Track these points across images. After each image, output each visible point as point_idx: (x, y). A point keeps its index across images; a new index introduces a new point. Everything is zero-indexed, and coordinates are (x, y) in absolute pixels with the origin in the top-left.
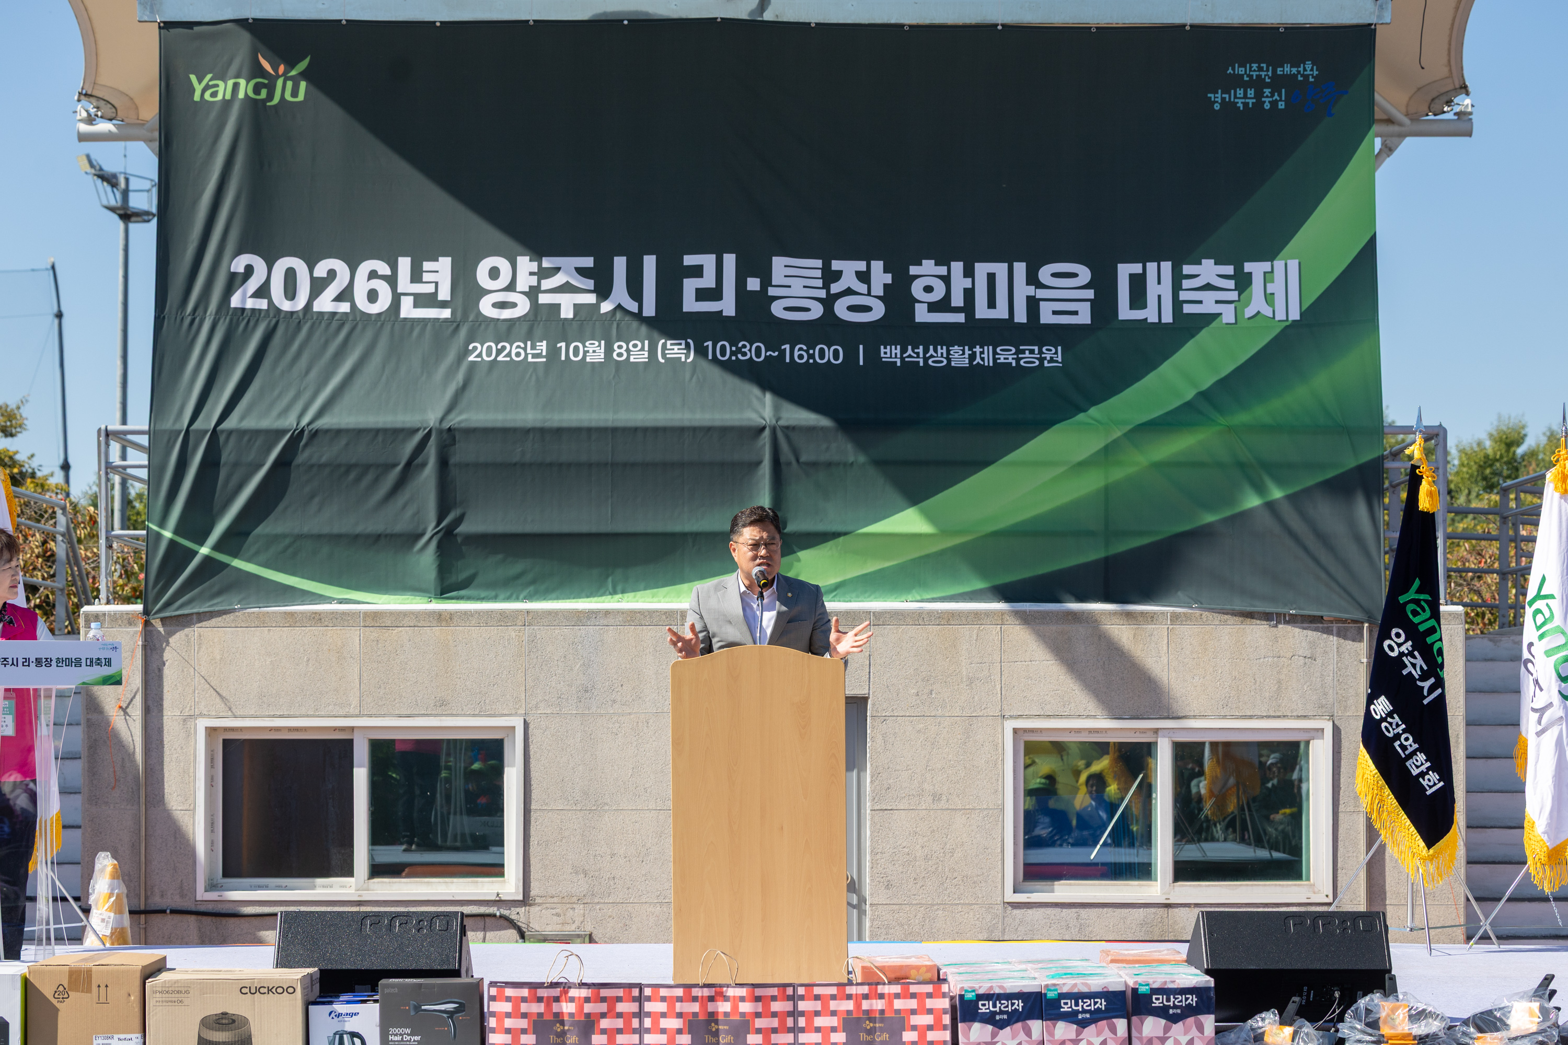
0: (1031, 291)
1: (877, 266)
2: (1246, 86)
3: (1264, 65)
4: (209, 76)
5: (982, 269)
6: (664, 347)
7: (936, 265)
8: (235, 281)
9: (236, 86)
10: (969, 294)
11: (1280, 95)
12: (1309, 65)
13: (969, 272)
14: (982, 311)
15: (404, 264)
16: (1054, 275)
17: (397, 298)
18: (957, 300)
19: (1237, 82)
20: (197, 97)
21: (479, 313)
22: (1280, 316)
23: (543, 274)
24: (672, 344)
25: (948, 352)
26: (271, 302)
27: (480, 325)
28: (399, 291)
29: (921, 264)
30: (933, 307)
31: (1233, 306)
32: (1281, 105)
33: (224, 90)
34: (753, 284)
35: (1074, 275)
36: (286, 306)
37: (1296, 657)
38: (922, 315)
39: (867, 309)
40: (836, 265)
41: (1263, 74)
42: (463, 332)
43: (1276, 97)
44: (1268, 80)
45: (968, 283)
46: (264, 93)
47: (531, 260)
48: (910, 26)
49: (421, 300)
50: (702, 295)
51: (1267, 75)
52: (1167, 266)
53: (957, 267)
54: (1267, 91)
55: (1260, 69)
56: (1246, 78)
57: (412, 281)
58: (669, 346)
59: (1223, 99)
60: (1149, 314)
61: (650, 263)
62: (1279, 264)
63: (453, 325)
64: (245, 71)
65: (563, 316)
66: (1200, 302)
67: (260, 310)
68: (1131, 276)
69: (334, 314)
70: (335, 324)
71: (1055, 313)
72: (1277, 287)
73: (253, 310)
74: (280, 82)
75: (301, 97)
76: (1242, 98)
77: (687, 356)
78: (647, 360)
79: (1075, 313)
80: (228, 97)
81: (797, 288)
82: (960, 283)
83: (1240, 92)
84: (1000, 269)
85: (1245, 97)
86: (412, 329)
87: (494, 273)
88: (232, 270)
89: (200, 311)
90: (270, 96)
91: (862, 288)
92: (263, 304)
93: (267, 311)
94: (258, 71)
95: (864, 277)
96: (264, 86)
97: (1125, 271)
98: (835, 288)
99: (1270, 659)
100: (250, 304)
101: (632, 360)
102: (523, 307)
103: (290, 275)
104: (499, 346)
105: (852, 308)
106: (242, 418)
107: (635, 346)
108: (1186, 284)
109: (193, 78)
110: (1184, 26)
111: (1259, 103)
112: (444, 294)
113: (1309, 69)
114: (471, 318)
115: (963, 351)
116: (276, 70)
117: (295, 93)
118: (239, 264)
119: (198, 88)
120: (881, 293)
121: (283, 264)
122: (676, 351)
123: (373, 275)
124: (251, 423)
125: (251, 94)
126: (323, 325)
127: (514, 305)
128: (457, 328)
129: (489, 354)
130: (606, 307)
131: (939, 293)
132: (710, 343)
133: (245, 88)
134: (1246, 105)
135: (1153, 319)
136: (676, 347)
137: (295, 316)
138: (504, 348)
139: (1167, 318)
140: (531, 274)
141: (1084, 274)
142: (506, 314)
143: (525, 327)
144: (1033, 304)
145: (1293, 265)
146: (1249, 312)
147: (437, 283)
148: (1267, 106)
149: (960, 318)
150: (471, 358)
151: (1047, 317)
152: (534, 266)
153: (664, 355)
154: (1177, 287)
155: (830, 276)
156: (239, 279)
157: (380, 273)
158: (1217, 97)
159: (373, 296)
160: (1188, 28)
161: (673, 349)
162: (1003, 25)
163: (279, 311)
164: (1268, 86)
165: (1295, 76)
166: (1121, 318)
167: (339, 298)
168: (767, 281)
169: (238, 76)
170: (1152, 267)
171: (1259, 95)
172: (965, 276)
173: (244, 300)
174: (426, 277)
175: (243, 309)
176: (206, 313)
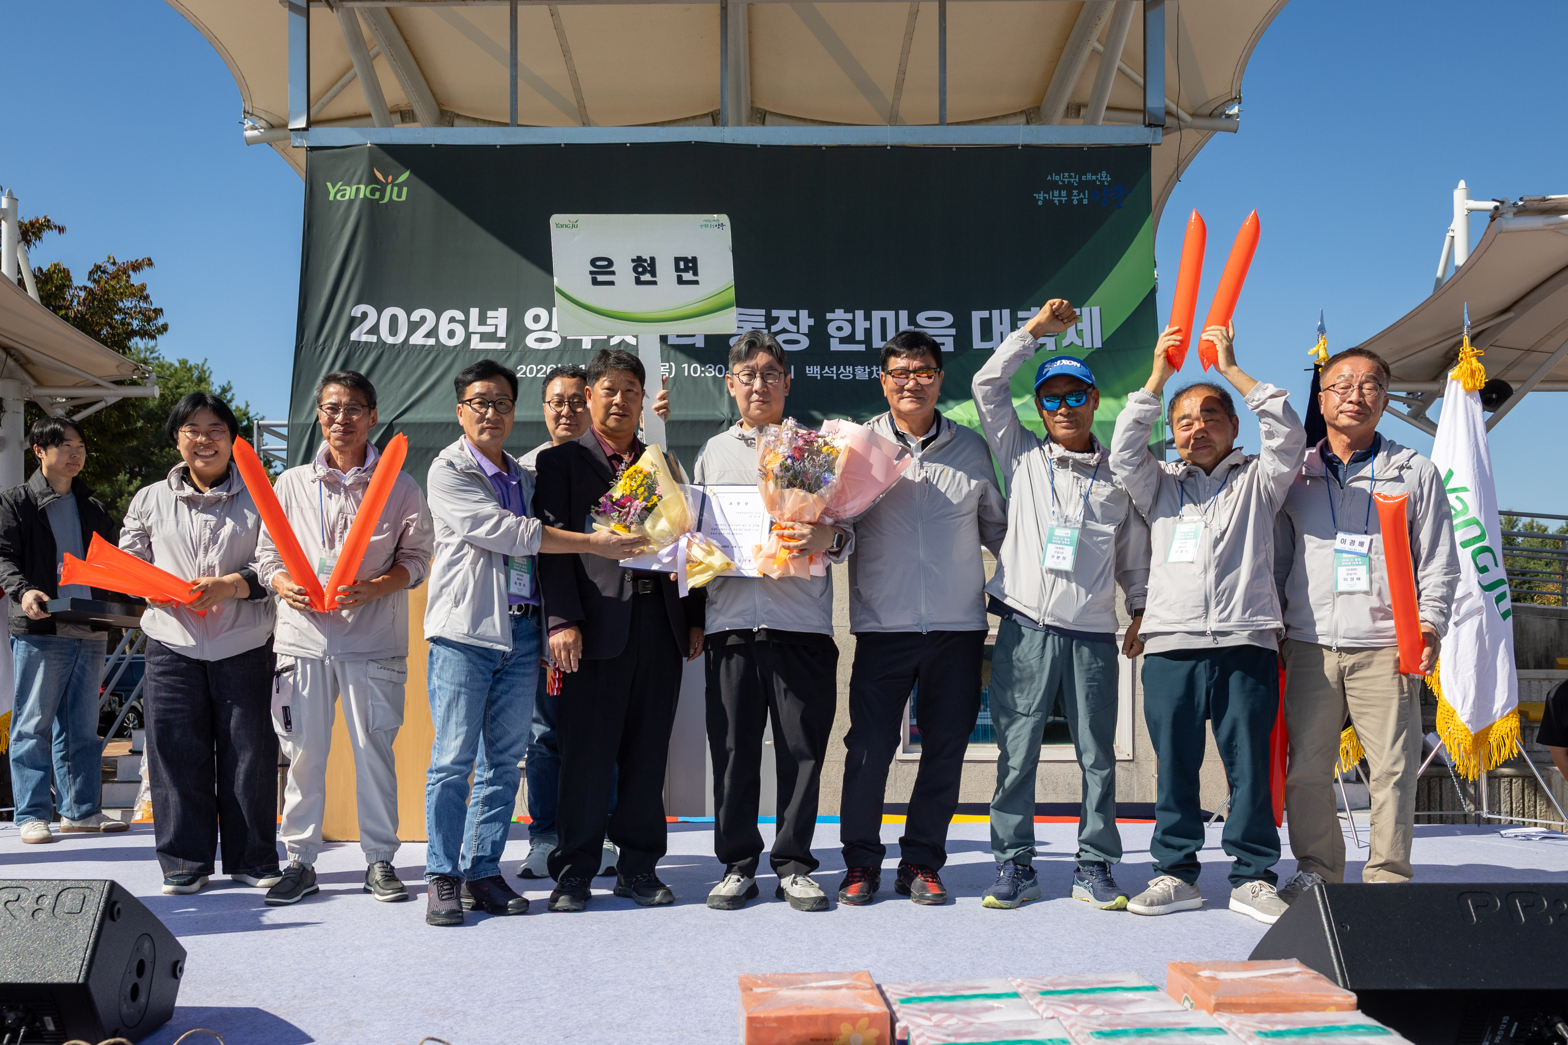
1: (804, 314)
2: (1060, 188)
3: (1073, 174)
4: (340, 183)
5: (877, 315)
7: (845, 312)
8: (353, 323)
9: (358, 190)
10: (868, 332)
11: (1084, 195)
12: (1104, 174)
13: (868, 317)
15: (474, 312)
16: (927, 319)
17: (468, 336)
18: (860, 336)
19: (1054, 186)
20: (331, 198)
21: (525, 345)
22: (1088, 345)
25: (854, 370)
26: (379, 338)
27: (525, 354)
28: (470, 330)
29: (834, 312)
30: (843, 341)
31: (1053, 339)
32: (1085, 202)
33: (350, 192)
35: (942, 319)
36: (390, 340)
38: (835, 346)
39: (797, 342)
40: (775, 313)
41: (1072, 180)
42: (514, 358)
43: (1082, 196)
44: (1075, 184)
45: (867, 324)
46: (377, 195)
48: (827, 147)
49: (485, 337)
51: (1075, 181)
52: (1006, 313)
53: (860, 314)
54: (1075, 192)
55: (1070, 177)
56: (1060, 183)
57: (480, 324)
59: (1045, 198)
62: (1085, 310)
63: (507, 353)
64: (364, 179)
65: (584, 347)
67: (371, 343)
68: (981, 319)
69: (424, 346)
70: (424, 353)
72: (1084, 325)
73: (366, 343)
74: (389, 188)
75: (404, 198)
76: (1058, 197)
77: (670, 373)
80: (353, 197)
82: (861, 325)
83: (1056, 193)
84: (890, 315)
85: (1060, 196)
87: (537, 319)
88: (352, 315)
89: (328, 343)
90: (382, 197)
91: (793, 328)
92: (373, 339)
93: (377, 343)
94: (373, 179)
95: (795, 321)
96: (378, 190)
97: (977, 316)
100: (364, 338)
102: (556, 342)
103: (394, 319)
109: (329, 184)
110: (1017, 146)
111: (1070, 201)
112: (502, 333)
113: (1104, 177)
114: (520, 349)
115: (864, 369)
116: (386, 179)
117: (399, 195)
118: (357, 311)
119: (332, 192)
120: (806, 332)
121: (388, 312)
122: (662, 370)
123: (452, 320)
125: (368, 195)
126: (416, 353)
127: (550, 340)
128: (509, 356)
129: (531, 373)
131: (847, 331)
132: (686, 365)
133: (364, 191)
134: (1060, 201)
136: (662, 368)
137: (396, 347)
138: (542, 368)
141: (949, 318)
142: (544, 346)
143: (557, 355)
145: (1096, 310)
146: (1066, 342)
147: (496, 326)
148: (1075, 202)
149: (862, 348)
155: (771, 321)
156: (358, 321)
157: (457, 318)
158: (1040, 197)
159: (451, 334)
160: (1020, 148)
162: (891, 146)
163: (385, 343)
164: (1075, 188)
165: (1094, 181)
166: (975, 347)
167: (428, 335)
169: (359, 183)
170: (996, 313)
171: (1069, 195)
172: (865, 319)
173: (360, 335)
174: (489, 321)
175: (359, 342)
176: (332, 344)
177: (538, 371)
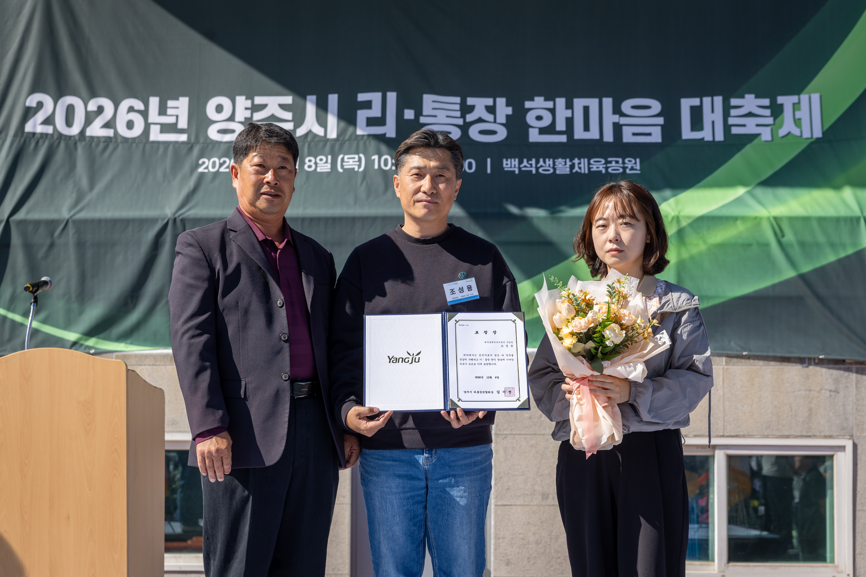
0: (616, 118)
1: (501, 102)
5: (579, 103)
6: (343, 160)
7: (546, 100)
8: (29, 112)
10: (570, 122)
13: (569, 106)
14: (579, 134)
15: (154, 102)
16: (634, 107)
17: (147, 126)
18: (561, 126)
21: (207, 137)
22: (806, 134)
23: (256, 108)
24: (348, 158)
25: (554, 163)
26: (55, 129)
27: (208, 146)
29: (533, 100)
30: (543, 131)
31: (769, 128)
34: (409, 114)
35: (648, 107)
36: (66, 131)
37: (824, 391)
38: (534, 136)
39: (493, 132)
40: (470, 101)
42: (196, 151)
45: (569, 113)
47: (246, 99)
49: (166, 128)
50: (371, 122)
52: (718, 100)
53: (561, 102)
57: (159, 114)
58: (346, 160)
60: (706, 135)
61: (333, 99)
62: (804, 97)
63: (189, 146)
66: (744, 126)
67: (47, 135)
68: (691, 107)
69: (101, 137)
71: (634, 134)
72: (803, 113)
73: (41, 134)
77: (359, 166)
78: (329, 170)
79: (649, 134)
81: (442, 117)
82: (562, 113)
84: (593, 103)
86: (158, 148)
87: (219, 109)
88: (28, 104)
89: (3, 135)
91: (490, 118)
92: (49, 130)
93: (52, 135)
95: (492, 110)
97: (687, 104)
98: (470, 118)
99: (803, 392)
100: (40, 129)
101: (319, 170)
103: (70, 110)
104: (222, 160)
105: (482, 132)
106: (28, 212)
107: (321, 160)
108: (733, 112)
112: (183, 124)
114: (202, 140)
115: (565, 162)
118: (32, 101)
120: (504, 121)
121: (65, 101)
122: (351, 163)
123: (131, 109)
124: (35, 216)
126: (93, 145)
127: (232, 131)
128: (191, 149)
129: (214, 166)
130: (300, 132)
131: (547, 121)
132: (376, 157)
135: (708, 137)
136: (351, 160)
137: (72, 139)
138: (225, 162)
139: (720, 137)
140: (246, 109)
141: (656, 106)
142: (226, 138)
144: (618, 128)
145: (815, 97)
146: (782, 132)
147: (177, 116)
149: (563, 139)
150: (201, 170)
151: (628, 137)
152: (249, 104)
153: (342, 166)
154: (726, 115)
155: (466, 109)
156: (32, 112)
157: (136, 108)
159: (130, 125)
161: (349, 162)
163: (60, 134)
166: (684, 138)
167: (105, 126)
168: (419, 113)
170: (707, 101)
172: (567, 108)
174: (169, 111)
175: (34, 134)
176: (6, 136)
177: (221, 165)
